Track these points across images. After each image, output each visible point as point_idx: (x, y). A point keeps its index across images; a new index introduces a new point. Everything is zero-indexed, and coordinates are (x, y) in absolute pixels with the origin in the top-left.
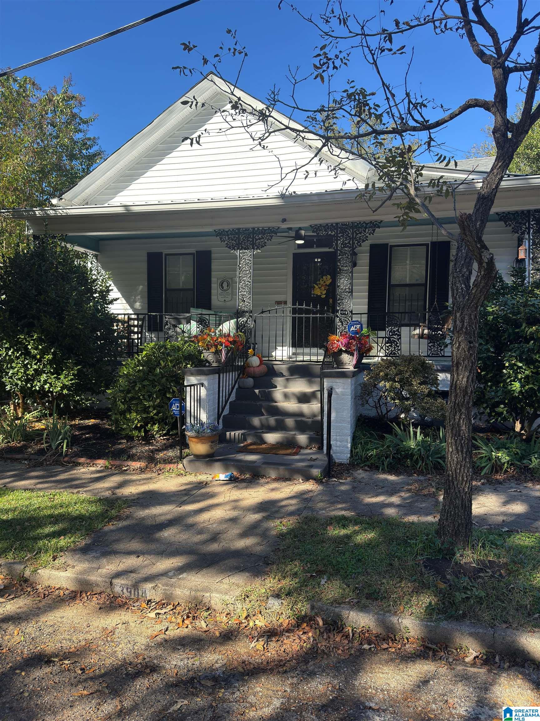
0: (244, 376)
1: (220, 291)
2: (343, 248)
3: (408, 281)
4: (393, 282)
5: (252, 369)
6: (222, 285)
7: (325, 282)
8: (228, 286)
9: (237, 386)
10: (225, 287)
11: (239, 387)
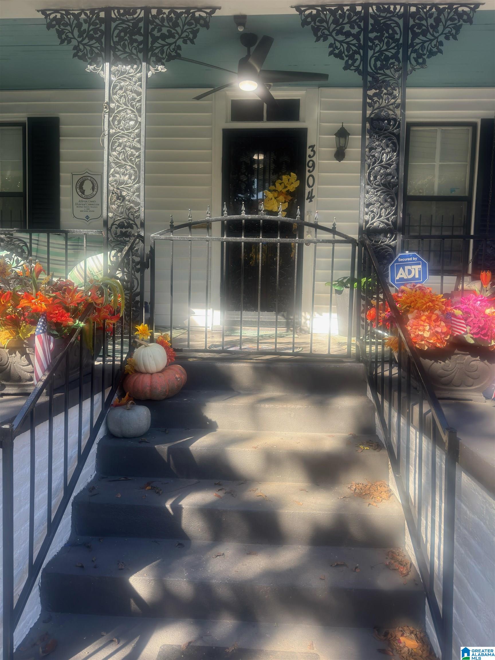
0: (124, 400)
1: (77, 199)
2: (381, 68)
3: (436, 192)
4: (411, 192)
5: (146, 380)
6: (81, 188)
7: (285, 187)
8: (93, 189)
9: (101, 433)
10: (88, 191)
11: (110, 435)
